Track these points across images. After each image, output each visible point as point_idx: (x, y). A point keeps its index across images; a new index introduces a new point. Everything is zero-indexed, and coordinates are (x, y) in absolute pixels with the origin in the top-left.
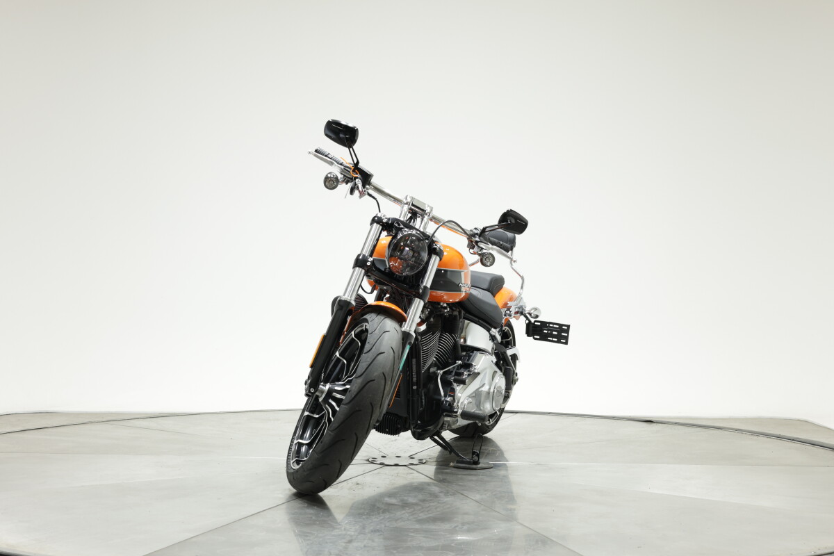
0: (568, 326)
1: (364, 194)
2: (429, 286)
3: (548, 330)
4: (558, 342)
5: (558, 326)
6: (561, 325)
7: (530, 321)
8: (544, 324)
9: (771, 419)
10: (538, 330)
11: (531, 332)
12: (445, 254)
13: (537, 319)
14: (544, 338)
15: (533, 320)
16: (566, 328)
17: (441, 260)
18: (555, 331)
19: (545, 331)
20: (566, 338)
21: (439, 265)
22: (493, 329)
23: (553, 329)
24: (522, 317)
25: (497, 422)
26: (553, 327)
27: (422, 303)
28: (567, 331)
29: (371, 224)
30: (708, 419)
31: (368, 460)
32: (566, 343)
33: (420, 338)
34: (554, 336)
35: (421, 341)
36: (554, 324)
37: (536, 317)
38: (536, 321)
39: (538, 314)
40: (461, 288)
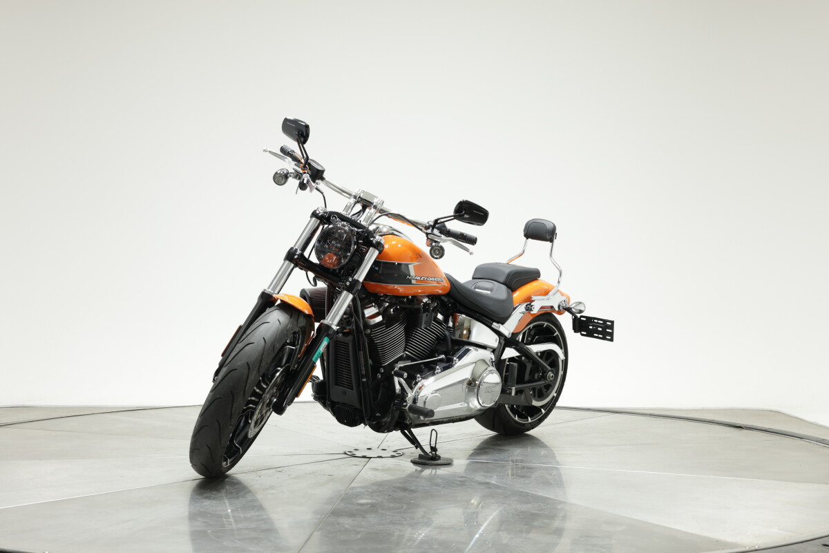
2: (361, 280)
3: (593, 326)
4: (604, 338)
5: (602, 322)
6: (605, 321)
7: (576, 317)
8: (590, 319)
9: (743, 410)
10: (586, 326)
11: (577, 329)
12: (386, 246)
13: (582, 314)
14: (590, 334)
15: (579, 315)
16: (610, 324)
17: (380, 253)
18: (600, 327)
19: (591, 327)
20: (611, 335)
21: (377, 257)
22: (494, 324)
23: (597, 325)
24: (567, 313)
25: (541, 420)
26: (598, 323)
27: (351, 296)
28: (612, 327)
29: (311, 217)
30: (681, 410)
31: (346, 454)
32: (612, 340)
33: (369, 331)
34: (599, 333)
35: (371, 334)
36: (598, 319)
37: (581, 312)
38: (582, 316)
39: (582, 309)
40: (410, 280)
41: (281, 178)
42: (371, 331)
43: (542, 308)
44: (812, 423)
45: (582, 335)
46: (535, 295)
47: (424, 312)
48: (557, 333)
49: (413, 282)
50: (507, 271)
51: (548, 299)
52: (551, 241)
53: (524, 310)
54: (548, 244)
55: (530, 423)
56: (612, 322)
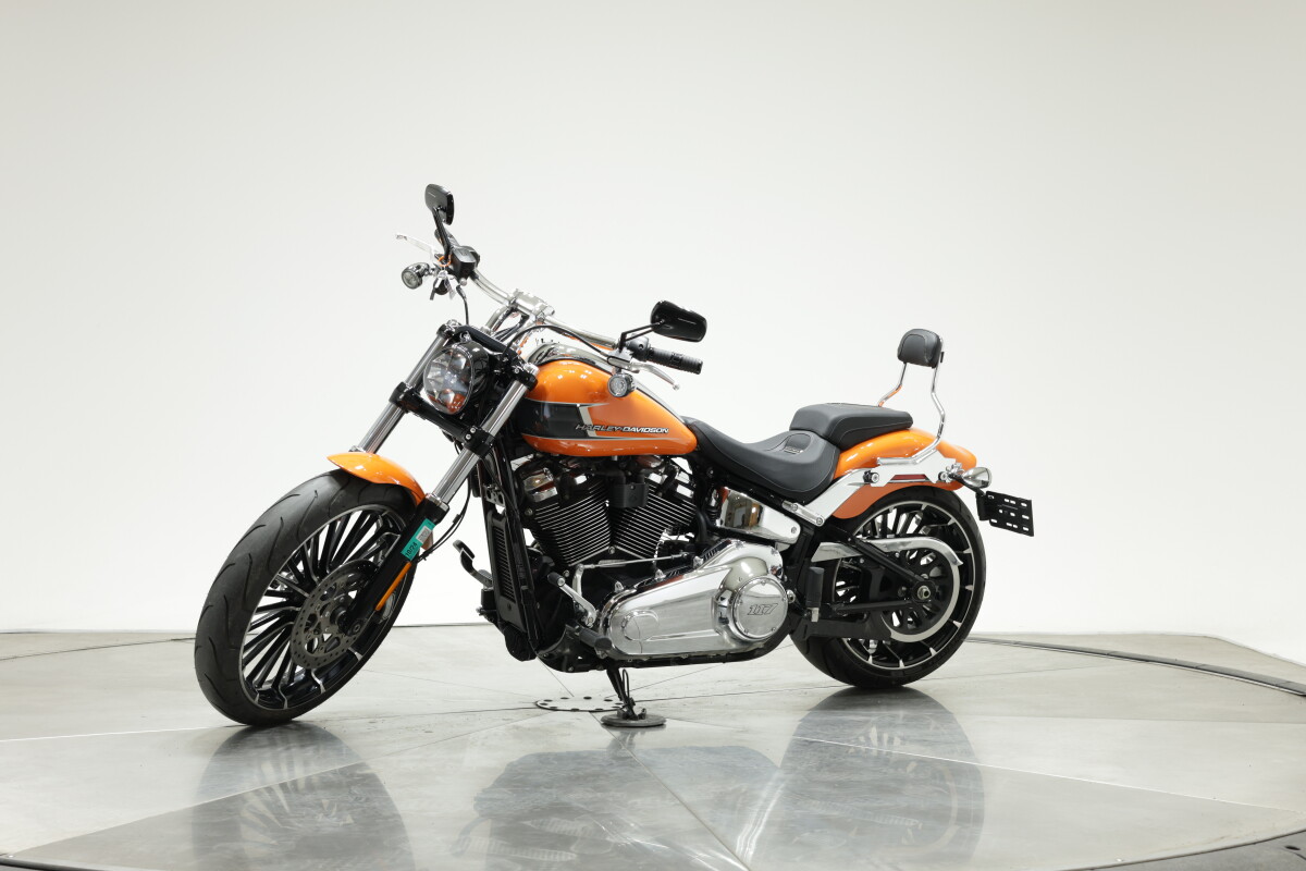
2: (494, 432)
3: (1003, 509)
4: (1019, 531)
5: (1014, 502)
6: (1019, 501)
7: (980, 494)
8: (1000, 497)
9: (1163, 635)
10: (995, 509)
11: (984, 513)
12: (542, 381)
13: (988, 489)
14: (1002, 523)
15: (983, 491)
16: (1026, 505)
17: (529, 389)
18: (1013, 511)
19: (1001, 511)
20: (1030, 523)
21: (524, 396)
22: (787, 502)
23: (1009, 508)
26: (1009, 504)
29: (436, 335)
32: (1031, 533)
33: (530, 512)
34: (1013, 521)
35: (534, 515)
36: (1011, 498)
37: (985, 484)
38: (988, 493)
39: (986, 479)
40: (585, 432)
41: (415, 277)
42: (535, 512)
43: (897, 477)
44: (1270, 657)
45: (993, 524)
46: (882, 457)
47: (628, 482)
48: (953, 520)
49: (591, 433)
50: (833, 416)
51: (915, 463)
52: (933, 364)
53: (863, 481)
54: (929, 370)
55: (903, 670)
56: (1029, 503)
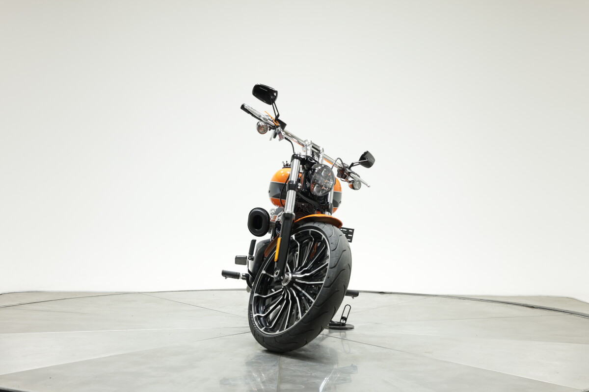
0: (353, 230)
1: (283, 138)
5: (346, 230)
28: (352, 233)
29: (293, 159)
